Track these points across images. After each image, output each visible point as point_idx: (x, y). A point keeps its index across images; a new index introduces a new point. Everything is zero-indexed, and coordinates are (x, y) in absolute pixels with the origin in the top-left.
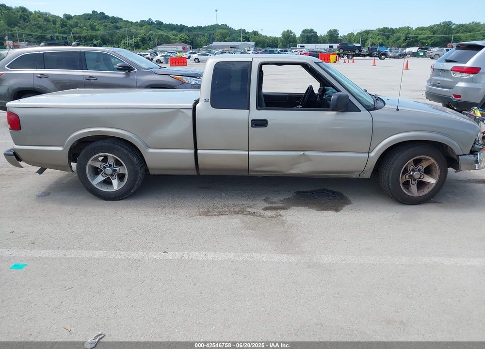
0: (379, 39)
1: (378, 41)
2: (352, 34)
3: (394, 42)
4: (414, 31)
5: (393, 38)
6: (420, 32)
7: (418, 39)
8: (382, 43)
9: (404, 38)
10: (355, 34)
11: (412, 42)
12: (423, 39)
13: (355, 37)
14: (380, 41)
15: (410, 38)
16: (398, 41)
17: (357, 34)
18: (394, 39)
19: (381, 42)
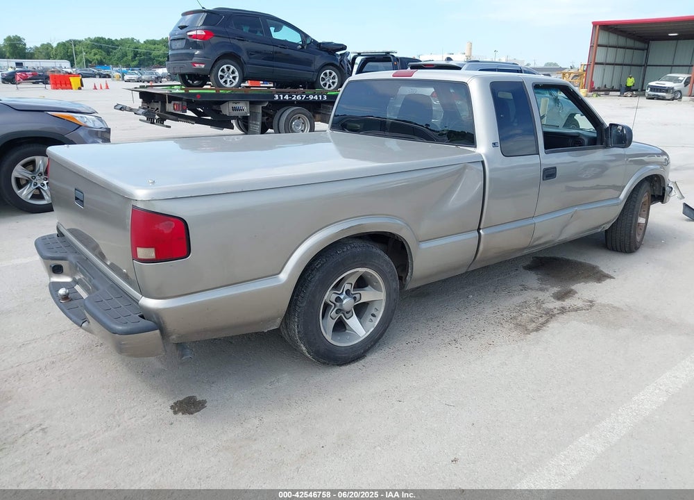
0: (95, 54)
1: (95, 57)
2: (49, 45)
3: (120, 59)
4: (142, 44)
5: (117, 53)
6: (153, 47)
7: (152, 56)
8: (101, 60)
9: (133, 55)
10: (55, 45)
11: (144, 60)
12: (159, 56)
13: (56, 50)
14: (98, 57)
15: (140, 54)
16: (125, 59)
17: (59, 44)
18: (119, 54)
19: (99, 59)
